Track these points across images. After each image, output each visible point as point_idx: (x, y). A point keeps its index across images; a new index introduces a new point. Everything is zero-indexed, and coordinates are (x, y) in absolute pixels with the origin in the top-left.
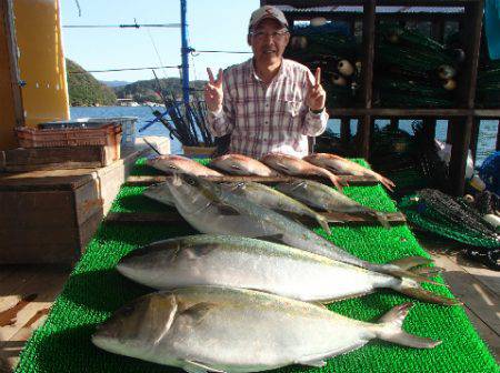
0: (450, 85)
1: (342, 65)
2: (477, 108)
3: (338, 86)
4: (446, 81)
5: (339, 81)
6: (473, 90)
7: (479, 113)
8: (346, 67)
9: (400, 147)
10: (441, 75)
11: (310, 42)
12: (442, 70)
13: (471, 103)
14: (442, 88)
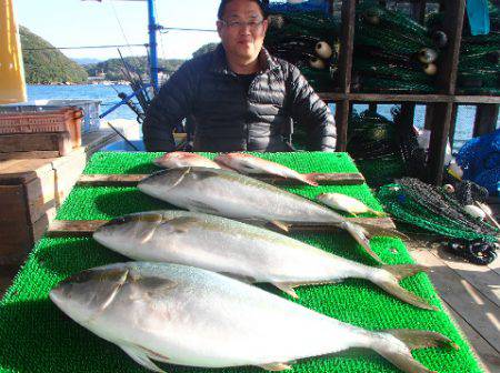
0: (431, 69)
1: (320, 46)
2: (457, 94)
3: (315, 69)
4: (426, 65)
5: (317, 64)
6: (454, 76)
7: (460, 99)
8: (324, 49)
9: (379, 133)
10: (423, 59)
11: (287, 21)
12: (423, 54)
13: (452, 88)
14: (424, 72)
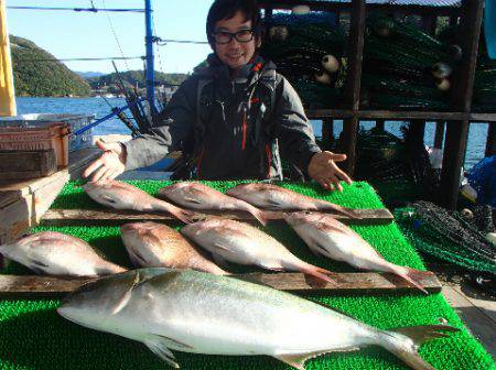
0: (444, 85)
1: (327, 60)
2: (473, 111)
3: (321, 84)
4: (440, 81)
5: (323, 78)
6: (470, 92)
7: (475, 116)
8: (331, 62)
9: (388, 152)
10: (436, 74)
11: (291, 33)
12: (437, 69)
13: (468, 105)
14: (437, 88)
